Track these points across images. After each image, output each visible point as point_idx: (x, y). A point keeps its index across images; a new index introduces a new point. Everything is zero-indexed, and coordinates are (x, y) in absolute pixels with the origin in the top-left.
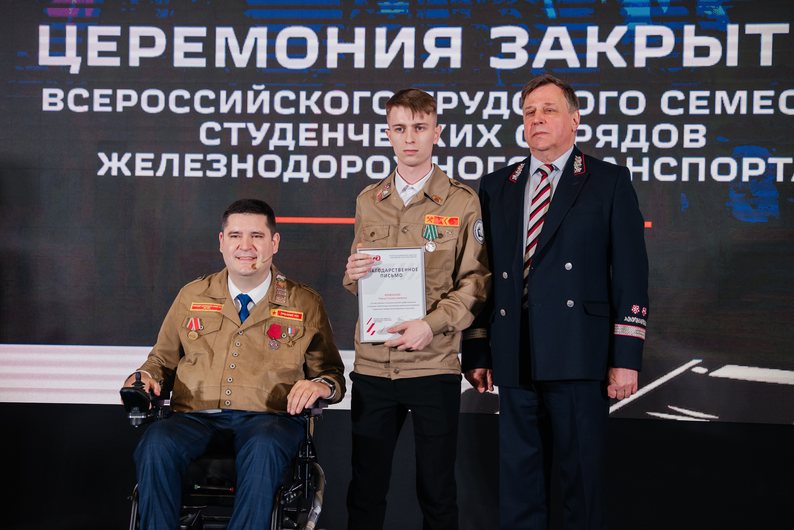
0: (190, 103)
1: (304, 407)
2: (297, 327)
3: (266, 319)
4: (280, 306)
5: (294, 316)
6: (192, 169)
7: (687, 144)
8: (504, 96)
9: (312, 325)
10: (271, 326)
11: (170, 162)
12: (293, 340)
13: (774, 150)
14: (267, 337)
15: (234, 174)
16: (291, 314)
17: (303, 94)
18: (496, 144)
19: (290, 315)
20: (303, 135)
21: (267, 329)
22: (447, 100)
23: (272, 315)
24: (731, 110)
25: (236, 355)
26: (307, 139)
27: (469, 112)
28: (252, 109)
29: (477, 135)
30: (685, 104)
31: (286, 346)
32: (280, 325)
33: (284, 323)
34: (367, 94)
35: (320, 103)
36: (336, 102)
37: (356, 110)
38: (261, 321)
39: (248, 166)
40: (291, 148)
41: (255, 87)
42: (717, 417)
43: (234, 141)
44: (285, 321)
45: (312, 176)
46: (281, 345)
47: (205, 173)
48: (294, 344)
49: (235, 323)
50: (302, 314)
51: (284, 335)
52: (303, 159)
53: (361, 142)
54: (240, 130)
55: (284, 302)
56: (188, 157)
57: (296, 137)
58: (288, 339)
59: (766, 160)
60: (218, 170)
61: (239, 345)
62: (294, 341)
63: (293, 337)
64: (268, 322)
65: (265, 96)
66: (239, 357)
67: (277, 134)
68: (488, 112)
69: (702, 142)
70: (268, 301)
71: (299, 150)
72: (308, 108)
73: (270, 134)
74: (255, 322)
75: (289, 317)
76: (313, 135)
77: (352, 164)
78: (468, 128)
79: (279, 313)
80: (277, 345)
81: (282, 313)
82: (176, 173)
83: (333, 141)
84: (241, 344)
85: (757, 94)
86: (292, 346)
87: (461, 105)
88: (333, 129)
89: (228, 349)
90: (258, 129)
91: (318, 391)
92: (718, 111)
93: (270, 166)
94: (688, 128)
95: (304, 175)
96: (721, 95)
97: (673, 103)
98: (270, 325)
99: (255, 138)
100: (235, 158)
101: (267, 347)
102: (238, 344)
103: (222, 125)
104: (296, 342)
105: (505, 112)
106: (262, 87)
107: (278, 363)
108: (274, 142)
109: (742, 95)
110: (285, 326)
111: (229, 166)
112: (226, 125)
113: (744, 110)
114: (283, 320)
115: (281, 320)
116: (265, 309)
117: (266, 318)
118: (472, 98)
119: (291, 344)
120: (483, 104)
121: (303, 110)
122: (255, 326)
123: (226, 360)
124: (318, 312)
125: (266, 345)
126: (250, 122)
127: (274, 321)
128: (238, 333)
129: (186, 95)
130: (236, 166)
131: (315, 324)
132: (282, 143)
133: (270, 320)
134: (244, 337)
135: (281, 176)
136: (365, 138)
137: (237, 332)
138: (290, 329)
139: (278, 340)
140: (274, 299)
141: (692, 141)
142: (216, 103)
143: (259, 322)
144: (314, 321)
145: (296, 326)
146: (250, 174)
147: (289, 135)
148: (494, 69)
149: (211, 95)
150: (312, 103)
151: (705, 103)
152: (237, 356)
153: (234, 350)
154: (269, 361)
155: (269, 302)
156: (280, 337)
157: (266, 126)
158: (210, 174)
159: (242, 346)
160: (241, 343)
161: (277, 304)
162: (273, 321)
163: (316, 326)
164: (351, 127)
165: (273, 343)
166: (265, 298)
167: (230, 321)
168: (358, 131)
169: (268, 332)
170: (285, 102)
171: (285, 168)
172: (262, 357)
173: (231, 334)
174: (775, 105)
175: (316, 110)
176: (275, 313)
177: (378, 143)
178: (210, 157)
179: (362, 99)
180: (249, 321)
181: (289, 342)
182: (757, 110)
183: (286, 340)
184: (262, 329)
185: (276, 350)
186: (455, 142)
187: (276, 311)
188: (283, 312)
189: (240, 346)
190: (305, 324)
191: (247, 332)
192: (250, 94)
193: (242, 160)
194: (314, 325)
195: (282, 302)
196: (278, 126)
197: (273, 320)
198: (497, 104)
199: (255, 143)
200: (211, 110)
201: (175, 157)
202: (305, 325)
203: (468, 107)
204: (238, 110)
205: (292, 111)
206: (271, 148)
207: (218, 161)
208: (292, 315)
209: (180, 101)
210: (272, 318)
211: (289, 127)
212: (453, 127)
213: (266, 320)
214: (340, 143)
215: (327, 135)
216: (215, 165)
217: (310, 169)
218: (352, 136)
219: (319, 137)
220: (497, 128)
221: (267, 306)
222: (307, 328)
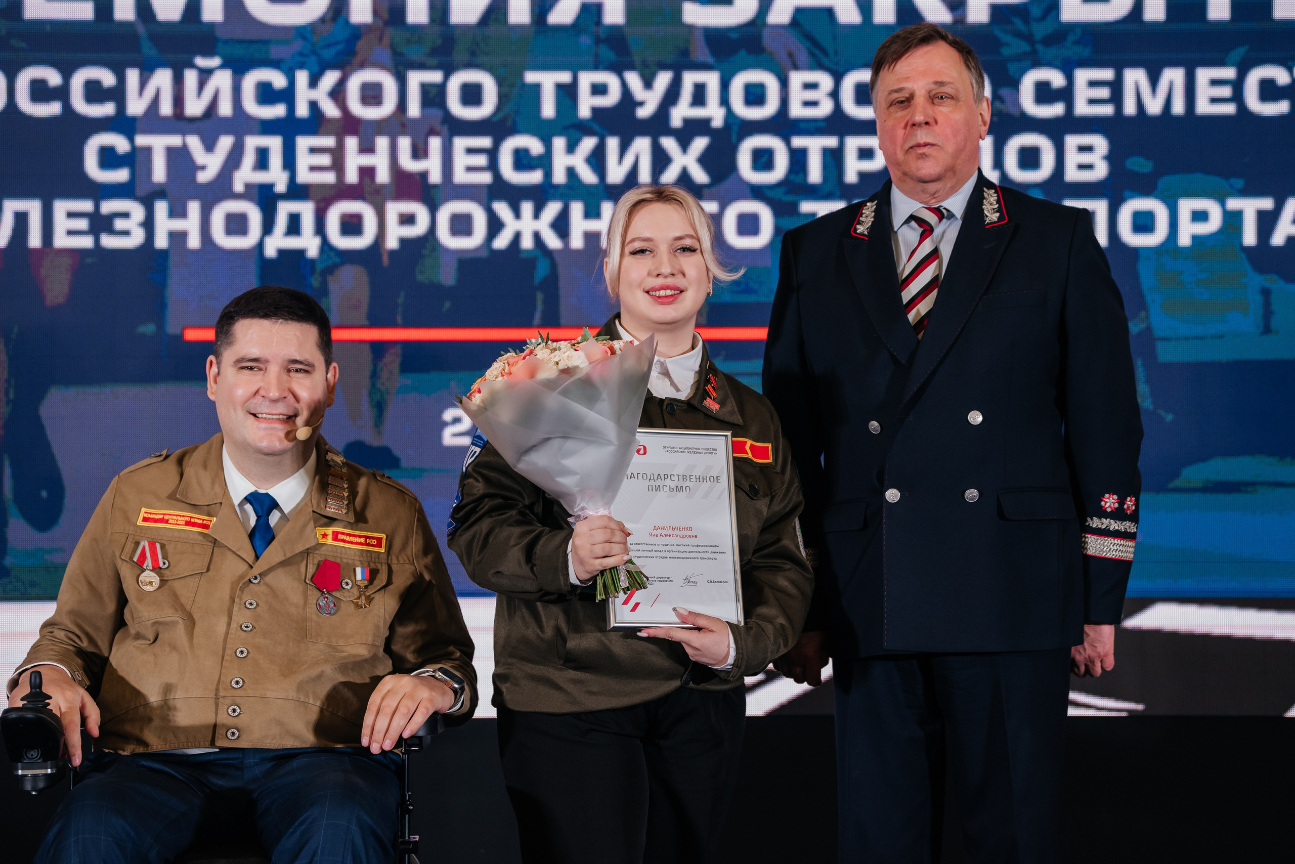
0: (62, 94)
1: (401, 734)
2: (373, 566)
3: (308, 549)
4: (336, 523)
5: (366, 541)
6: (70, 233)
7: (1072, 174)
8: (712, 80)
9: (405, 561)
10: (318, 564)
11: (21, 219)
12: (368, 594)
13: (1239, 183)
14: (311, 587)
15: (161, 242)
16: (360, 537)
17: (302, 77)
18: (700, 176)
19: (359, 540)
20: (304, 160)
21: (311, 570)
22: (599, 90)
23: (322, 541)
24: (1154, 107)
25: (247, 627)
26: (313, 169)
27: (643, 113)
28: (194, 107)
29: (661, 160)
30: (1066, 95)
31: (352, 606)
32: (338, 561)
33: (346, 556)
34: (435, 77)
35: (338, 94)
36: (371, 94)
37: (414, 109)
38: (297, 552)
39: (191, 224)
40: (281, 187)
41: (201, 62)
42: (1140, 707)
43: (159, 173)
44: (348, 552)
45: (326, 245)
46: (342, 605)
47: (97, 241)
48: (370, 602)
49: (244, 557)
50: (383, 536)
51: (347, 584)
52: (306, 210)
53: (424, 175)
54: (171, 152)
55: (344, 511)
56: (61, 207)
57: (289, 163)
58: (355, 592)
59: (1223, 204)
60: (126, 233)
61: (253, 607)
62: (370, 595)
63: (366, 587)
64: (311, 555)
65: (222, 80)
66: (256, 632)
67: (249, 159)
68: (680, 113)
69: (1101, 171)
70: (311, 510)
71: (297, 191)
72: (314, 106)
73: (234, 160)
74: (285, 555)
75: (357, 543)
76: (325, 160)
77: (408, 219)
78: (642, 145)
79: (335, 538)
80: (335, 606)
81: (340, 537)
82: (35, 240)
83: (367, 173)
84: (258, 605)
85: (1204, 75)
86: (365, 607)
87: (628, 101)
88: (367, 148)
89: (230, 617)
90: (209, 147)
91: (431, 700)
92: (1130, 108)
93: (236, 224)
94: (1072, 141)
95: (309, 243)
96: (1134, 77)
97: (1044, 93)
98: (316, 562)
99: (203, 168)
100: (161, 208)
101: (312, 610)
102: (251, 604)
103: (131, 140)
104: (373, 598)
105: (714, 112)
106: (215, 62)
107: (337, 643)
108: (245, 175)
109: (1174, 76)
110: (348, 564)
111: (149, 224)
112: (142, 140)
113: (1178, 108)
114: (343, 550)
115: (339, 550)
116: (305, 526)
117: (307, 546)
118: (648, 84)
119: (363, 601)
120: (672, 96)
121: (302, 111)
122: (284, 564)
123: (225, 640)
124: (416, 532)
125: (310, 606)
126: (192, 132)
127: (325, 553)
128: (250, 580)
129: (54, 78)
130: (164, 224)
131: (411, 559)
132: (261, 177)
133: (318, 552)
134: (263, 588)
135: (260, 245)
136: (433, 167)
137: (247, 579)
138: (359, 570)
139: (334, 593)
140: (323, 506)
141: (1082, 167)
142: (117, 94)
143: (293, 556)
144: (408, 551)
145: (371, 563)
146: (194, 242)
147: (276, 159)
148: (691, 28)
149: (108, 78)
150: (322, 94)
151: (1104, 93)
152: (249, 629)
153: (242, 617)
154: (317, 641)
155: (313, 511)
156: (339, 586)
157: (225, 143)
158: (108, 241)
159: (259, 608)
160: (258, 601)
161: (330, 515)
162: (322, 552)
163: (413, 562)
164: (405, 143)
165: (324, 602)
166: (303, 503)
167: (229, 553)
168: (419, 152)
169: (313, 577)
170: (266, 94)
171: (268, 227)
172: (303, 633)
173: (233, 583)
174: (1238, 96)
175: (330, 110)
176: (327, 535)
177: (460, 176)
178: (108, 207)
179: (425, 88)
180: (273, 554)
181: (359, 598)
182: (1203, 107)
183: (351, 594)
184: (299, 572)
185: (333, 614)
186: (616, 173)
187: (330, 531)
188: (343, 534)
189: (255, 608)
190: (390, 558)
191: (268, 579)
192: (191, 78)
193: (179, 211)
194: (409, 561)
195: (340, 512)
196: (252, 142)
197: (323, 550)
198: (699, 96)
199: (203, 177)
200: (107, 109)
201: (33, 208)
202: (390, 561)
203: (641, 104)
204: (166, 108)
205: (278, 111)
206: (238, 187)
207: (126, 215)
208: (362, 540)
209: (40, 91)
210: (321, 547)
211: (275, 143)
212: (613, 143)
213: (307, 553)
214: (383, 176)
215: (354, 161)
216: (119, 224)
217: (320, 228)
218: (407, 163)
219: (338, 166)
220: (700, 144)
221: (310, 520)
222: (394, 567)
